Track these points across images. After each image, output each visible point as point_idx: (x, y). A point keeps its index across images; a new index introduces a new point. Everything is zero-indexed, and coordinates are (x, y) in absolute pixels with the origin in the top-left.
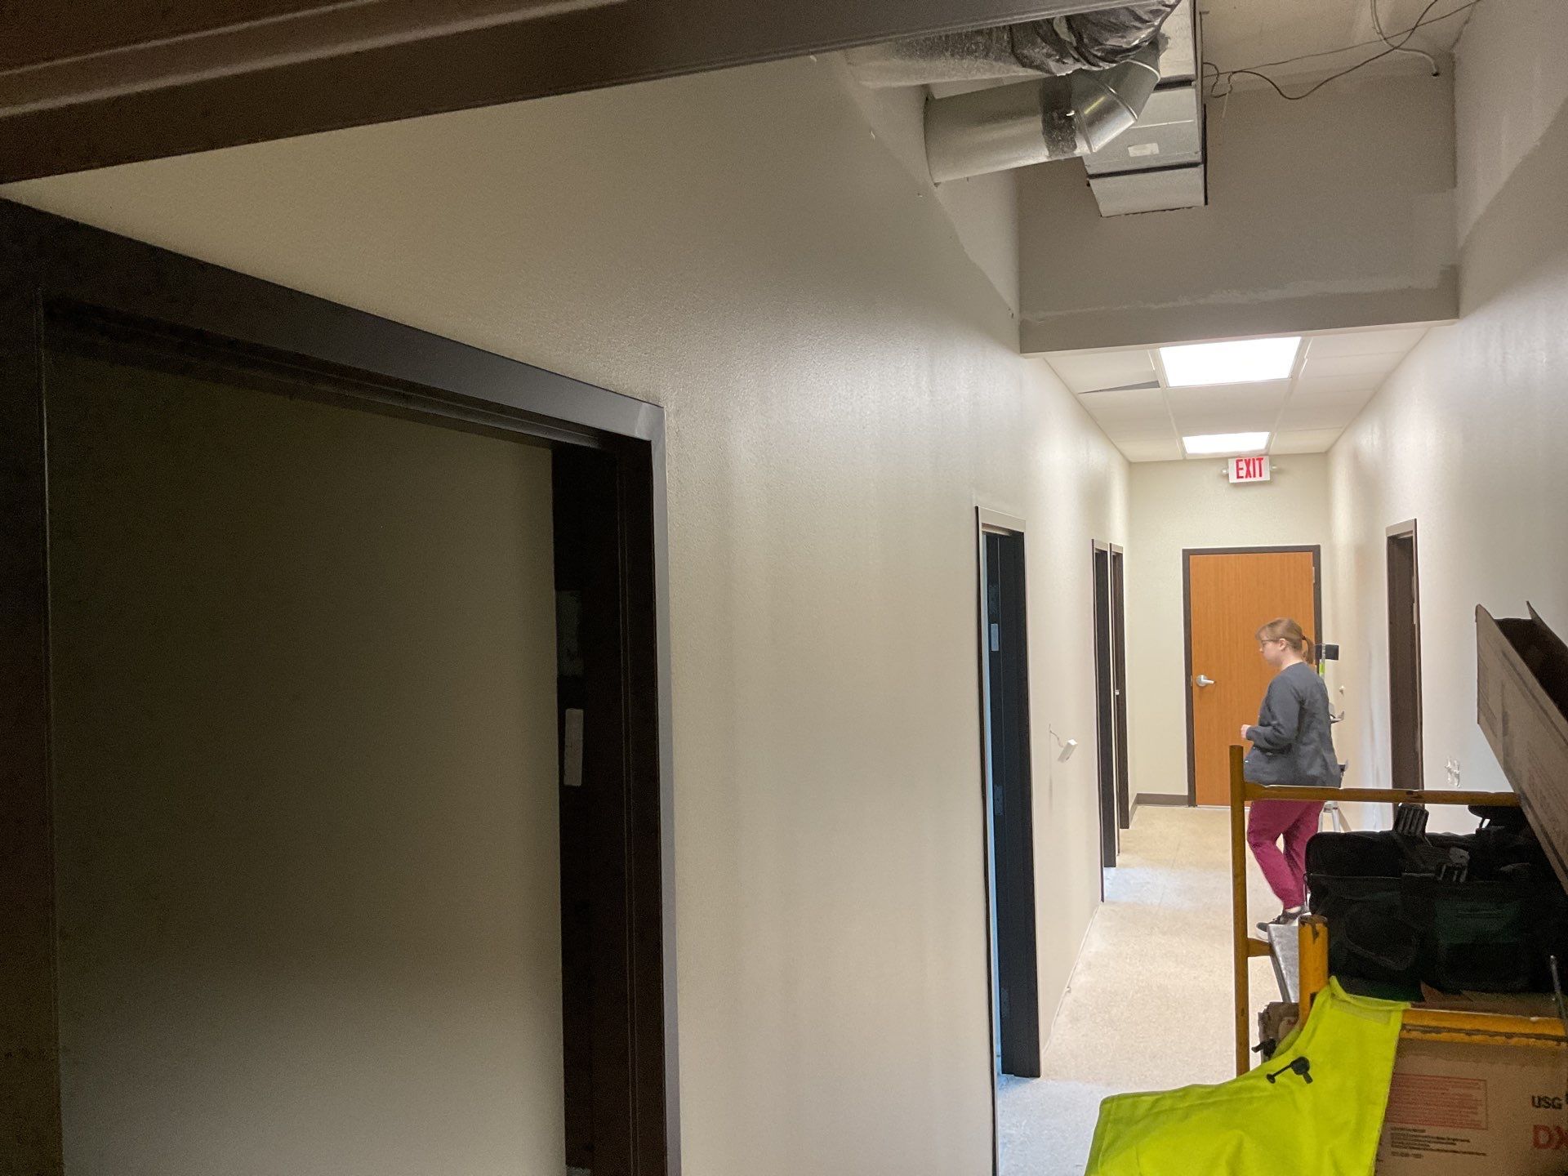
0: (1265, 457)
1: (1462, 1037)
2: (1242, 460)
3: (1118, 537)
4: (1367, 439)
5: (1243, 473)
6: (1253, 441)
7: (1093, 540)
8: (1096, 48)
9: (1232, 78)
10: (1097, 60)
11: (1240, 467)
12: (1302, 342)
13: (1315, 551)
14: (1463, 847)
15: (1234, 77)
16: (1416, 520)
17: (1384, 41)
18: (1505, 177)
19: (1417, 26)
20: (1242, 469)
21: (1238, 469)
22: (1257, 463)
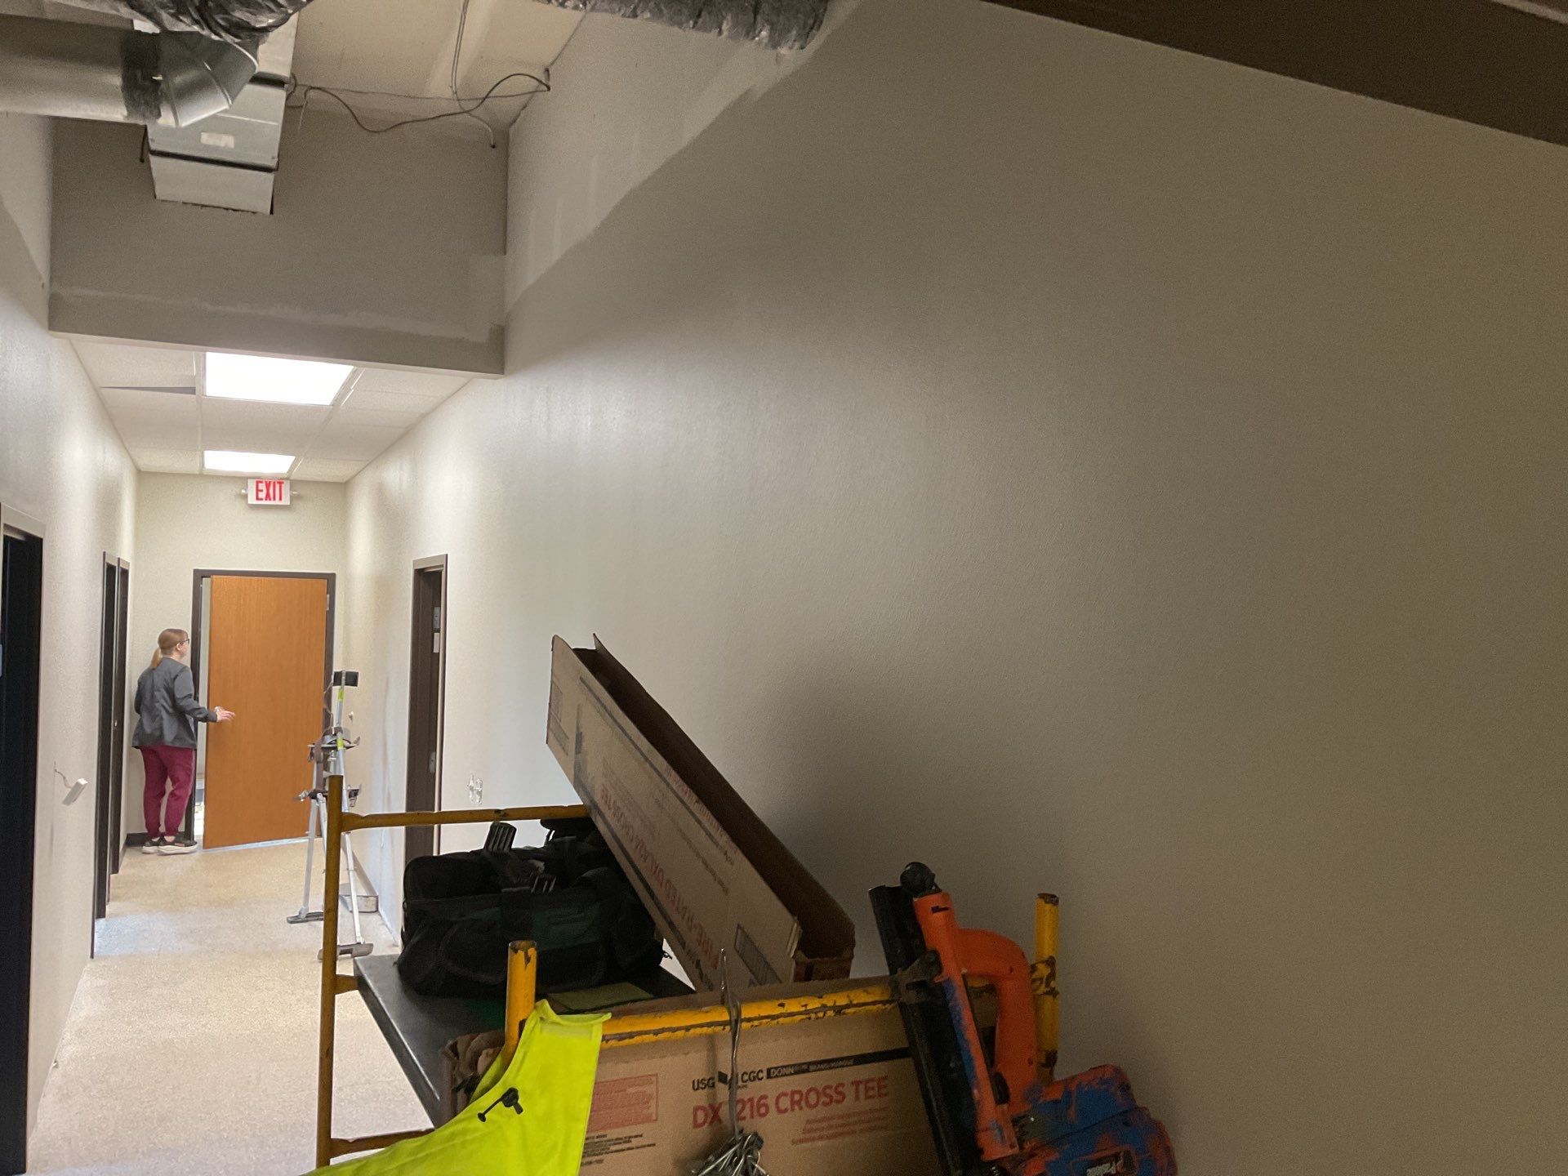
0: (285, 482)
1: (651, 1038)
2: (261, 482)
3: (125, 553)
4: (395, 474)
5: (262, 495)
6: (277, 464)
7: (104, 553)
8: (222, 16)
9: (308, 95)
10: (220, 29)
11: (260, 488)
12: (354, 372)
13: (330, 579)
14: (540, 859)
15: (312, 93)
16: (447, 555)
17: (457, 102)
18: (557, 255)
19: (487, 97)
20: (262, 491)
21: (258, 491)
22: (277, 486)
